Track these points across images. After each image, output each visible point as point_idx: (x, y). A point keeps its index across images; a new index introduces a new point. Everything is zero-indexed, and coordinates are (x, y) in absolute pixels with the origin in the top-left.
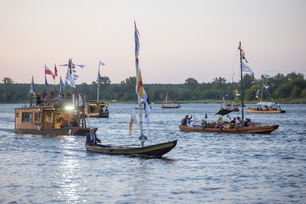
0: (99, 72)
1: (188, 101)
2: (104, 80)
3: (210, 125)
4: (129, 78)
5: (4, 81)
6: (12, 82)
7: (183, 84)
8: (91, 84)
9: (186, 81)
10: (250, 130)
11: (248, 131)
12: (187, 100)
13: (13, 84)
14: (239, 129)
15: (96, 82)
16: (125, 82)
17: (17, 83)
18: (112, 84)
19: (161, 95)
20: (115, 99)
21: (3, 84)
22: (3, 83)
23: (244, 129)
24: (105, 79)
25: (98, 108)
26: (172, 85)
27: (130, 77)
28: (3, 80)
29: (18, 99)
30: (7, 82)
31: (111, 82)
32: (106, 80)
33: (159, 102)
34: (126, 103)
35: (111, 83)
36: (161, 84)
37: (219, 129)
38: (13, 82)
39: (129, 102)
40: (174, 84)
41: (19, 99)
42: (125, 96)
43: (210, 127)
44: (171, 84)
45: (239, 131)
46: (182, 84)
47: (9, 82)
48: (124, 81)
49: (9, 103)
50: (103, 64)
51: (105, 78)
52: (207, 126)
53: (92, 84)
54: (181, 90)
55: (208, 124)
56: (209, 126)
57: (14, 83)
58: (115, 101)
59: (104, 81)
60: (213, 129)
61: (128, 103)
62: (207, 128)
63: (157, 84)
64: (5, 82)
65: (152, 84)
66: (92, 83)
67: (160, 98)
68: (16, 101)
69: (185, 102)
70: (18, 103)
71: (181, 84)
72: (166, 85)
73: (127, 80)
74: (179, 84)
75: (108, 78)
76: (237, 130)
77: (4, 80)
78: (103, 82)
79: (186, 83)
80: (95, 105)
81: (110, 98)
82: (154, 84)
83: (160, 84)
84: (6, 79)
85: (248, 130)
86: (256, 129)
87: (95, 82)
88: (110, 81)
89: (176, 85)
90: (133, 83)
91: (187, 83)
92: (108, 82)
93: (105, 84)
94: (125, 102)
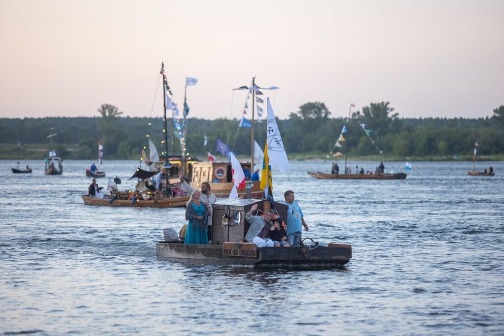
0: (186, 99)
1: (499, 157)
2: (316, 110)
3: (122, 194)
4: (370, 106)
5: (101, 112)
6: (119, 113)
7: (489, 118)
8: (288, 118)
9: (495, 111)
10: (172, 202)
11: (171, 204)
12: (497, 153)
13: (120, 118)
14: (158, 201)
15: (299, 115)
16: (362, 114)
17: (128, 117)
18: (334, 119)
19: (439, 142)
20: (340, 152)
21: (98, 118)
22: (100, 115)
23: (165, 201)
24: (318, 108)
25: (184, 168)
26: (465, 120)
27: (372, 104)
28: (99, 110)
29: (131, 151)
30: (107, 114)
31: (330, 113)
32: (320, 110)
33: (435, 158)
34: (363, 160)
35: (330, 117)
36: (440, 118)
37: (132, 201)
38: (121, 113)
39: (369, 157)
40: (469, 120)
41: (134, 150)
42: (361, 145)
43: (121, 198)
44: (461, 119)
45: (158, 203)
46: (487, 118)
47: (113, 114)
48: (358, 113)
49: (111, 159)
50: (194, 81)
51: (316, 105)
52: (117, 197)
53: (290, 120)
54: (483, 131)
55: (119, 193)
56: (119, 196)
57: (122, 116)
58: (339, 156)
59: (316, 112)
60: (125, 201)
61: (367, 160)
62: (117, 199)
63: (432, 119)
64: (104, 114)
65: (421, 119)
66: (290, 116)
67: (437, 149)
68: (128, 154)
69: (493, 157)
70: (131, 159)
71: (485, 118)
72: (451, 120)
73: (366, 110)
74: (479, 119)
75: (323, 105)
76: (156, 202)
77: (101, 109)
78: (314, 114)
79: (494, 117)
80: (177, 164)
81: (327, 148)
82: (425, 119)
83: (437, 120)
84: (105, 108)
85: (170, 202)
86: (181, 201)
87: (296, 115)
88: (327, 113)
89: (474, 121)
90: (378, 116)
91: (497, 115)
92: (323, 115)
93: (319, 118)
94: (361, 157)
